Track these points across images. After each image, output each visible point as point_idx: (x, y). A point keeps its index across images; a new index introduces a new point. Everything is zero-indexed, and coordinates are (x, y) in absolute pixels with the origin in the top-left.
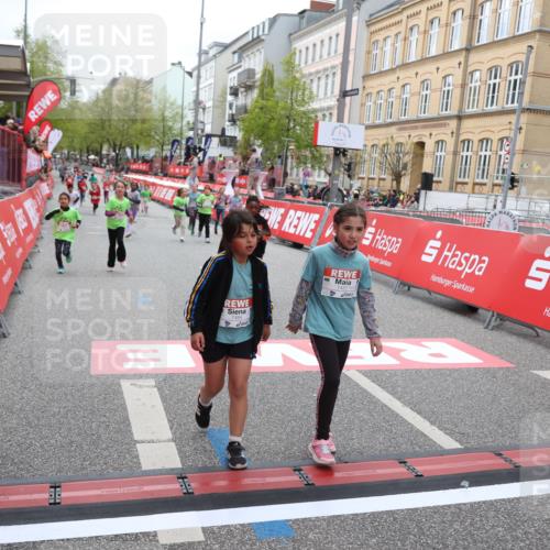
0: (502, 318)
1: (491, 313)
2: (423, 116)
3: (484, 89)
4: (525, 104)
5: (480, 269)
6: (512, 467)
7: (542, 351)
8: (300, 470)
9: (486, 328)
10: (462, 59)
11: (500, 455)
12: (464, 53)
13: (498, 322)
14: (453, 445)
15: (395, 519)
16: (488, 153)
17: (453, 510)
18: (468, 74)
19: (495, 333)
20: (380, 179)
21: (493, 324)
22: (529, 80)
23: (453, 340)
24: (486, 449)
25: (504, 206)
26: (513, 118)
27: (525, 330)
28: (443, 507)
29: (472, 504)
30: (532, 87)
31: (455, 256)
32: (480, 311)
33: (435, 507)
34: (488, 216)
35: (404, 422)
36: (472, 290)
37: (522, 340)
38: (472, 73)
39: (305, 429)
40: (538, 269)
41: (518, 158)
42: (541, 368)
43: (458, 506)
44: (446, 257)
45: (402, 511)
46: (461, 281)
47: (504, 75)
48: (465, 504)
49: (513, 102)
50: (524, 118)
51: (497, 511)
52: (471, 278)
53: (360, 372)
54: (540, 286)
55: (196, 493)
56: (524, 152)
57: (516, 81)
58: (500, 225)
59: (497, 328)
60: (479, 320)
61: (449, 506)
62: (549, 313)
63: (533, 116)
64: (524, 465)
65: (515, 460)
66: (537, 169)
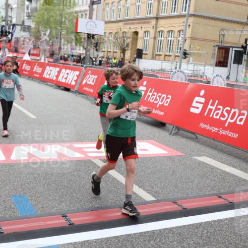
0: (178, 129)
1: (172, 126)
3: (170, 3)
4: (191, 12)
5: (167, 103)
6: (181, 209)
7: (199, 146)
8: (66, 216)
9: (170, 134)
11: (176, 203)
13: (176, 131)
14: (153, 199)
15: (119, 241)
17: (150, 234)
19: (174, 137)
20: (108, 52)
21: (173, 132)
23: (152, 141)
24: (169, 200)
25: (180, 68)
26: (184, 19)
27: (190, 135)
28: (145, 232)
29: (160, 230)
31: (153, 95)
32: (167, 125)
33: (141, 233)
34: (172, 73)
36: (162, 114)
37: (189, 140)
40: (197, 102)
41: (188, 42)
42: (198, 155)
43: (153, 232)
45: (123, 236)
46: (157, 109)
48: (156, 230)
50: (191, 20)
51: (173, 233)
52: (162, 108)
54: (198, 111)
55: (5, 233)
56: (192, 38)
58: (178, 78)
59: (176, 134)
60: (166, 130)
61: (148, 232)
62: (202, 125)
63: (196, 19)
64: (188, 208)
65: (183, 205)
66: (198, 47)
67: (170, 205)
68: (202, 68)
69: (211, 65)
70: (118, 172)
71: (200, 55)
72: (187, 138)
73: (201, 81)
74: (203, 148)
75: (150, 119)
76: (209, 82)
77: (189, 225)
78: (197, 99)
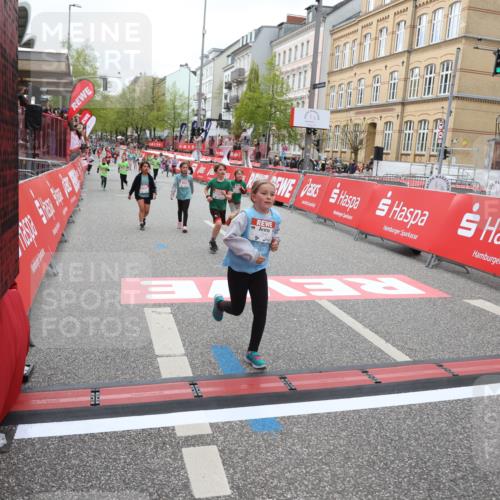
0: (440, 259)
1: (430, 256)
2: (374, 103)
3: (422, 82)
4: (455, 94)
5: (422, 221)
6: (450, 375)
7: (472, 284)
8: (285, 378)
9: (428, 266)
10: (405, 59)
11: (441, 366)
12: (406, 54)
13: (437, 262)
14: (407, 359)
15: (360, 417)
16: (426, 131)
17: (405, 409)
18: (410, 71)
19: (434, 270)
20: (342, 152)
21: (432, 263)
22: (458, 74)
23: (402, 276)
24: (429, 362)
25: (439, 172)
26: (445, 104)
28: (398, 407)
29: (420, 405)
30: (460, 79)
31: (402, 211)
32: (422, 253)
33: (391, 407)
34: (427, 180)
35: (365, 340)
36: (415, 237)
37: (455, 276)
38: (412, 69)
39: (288, 346)
40: (468, 221)
41: (449, 135)
42: (472, 298)
43: (409, 407)
44: (395, 212)
45: (366, 410)
46: (407, 230)
47: (437, 71)
49: (445, 92)
50: (454, 104)
52: (415, 229)
53: (330, 301)
54: (469, 234)
55: (204, 396)
56: (455, 130)
57: (447, 75)
58: (436, 186)
59: (436, 266)
60: (420, 260)
61: (402, 407)
62: (477, 255)
63: (460, 102)
64: (460, 374)
65: (453, 370)
66: (465, 143)
67: (434, 368)
68: (471, 172)
69: (485, 168)
70: (354, 318)
71: (467, 154)
72: (454, 272)
73: (471, 191)
74: (477, 287)
75: (397, 245)
76: (483, 192)
77: (463, 400)
78: (468, 216)
